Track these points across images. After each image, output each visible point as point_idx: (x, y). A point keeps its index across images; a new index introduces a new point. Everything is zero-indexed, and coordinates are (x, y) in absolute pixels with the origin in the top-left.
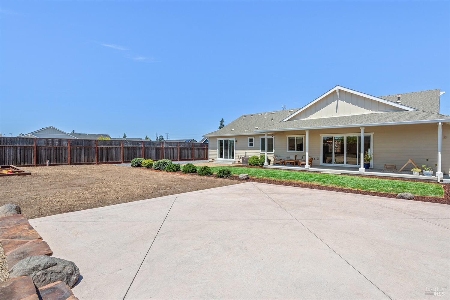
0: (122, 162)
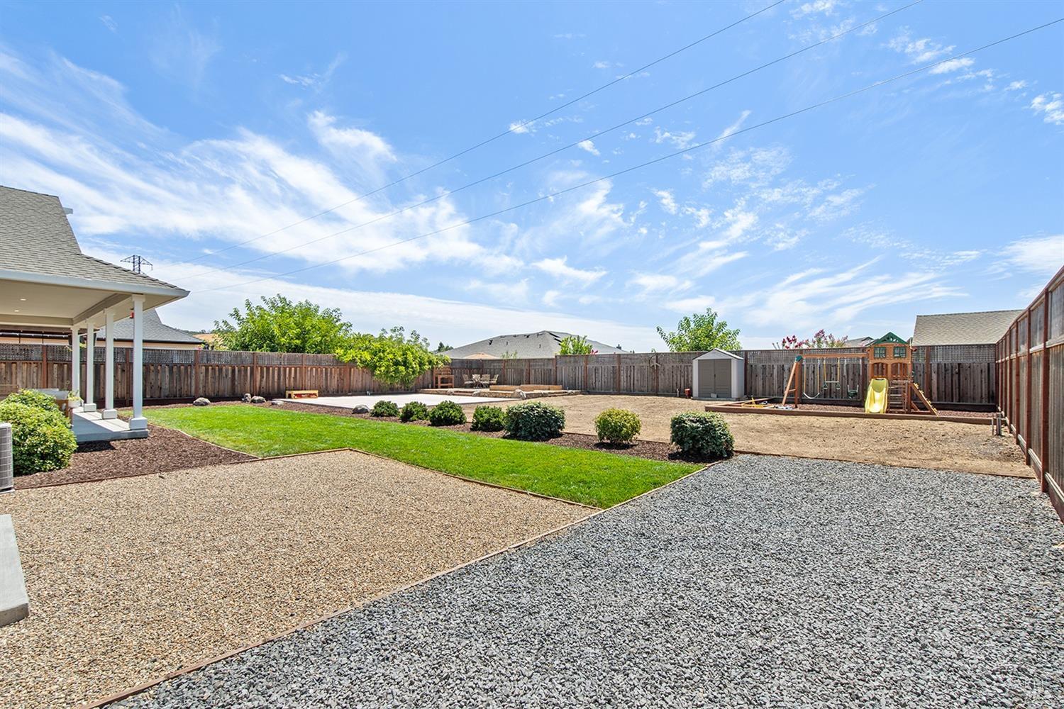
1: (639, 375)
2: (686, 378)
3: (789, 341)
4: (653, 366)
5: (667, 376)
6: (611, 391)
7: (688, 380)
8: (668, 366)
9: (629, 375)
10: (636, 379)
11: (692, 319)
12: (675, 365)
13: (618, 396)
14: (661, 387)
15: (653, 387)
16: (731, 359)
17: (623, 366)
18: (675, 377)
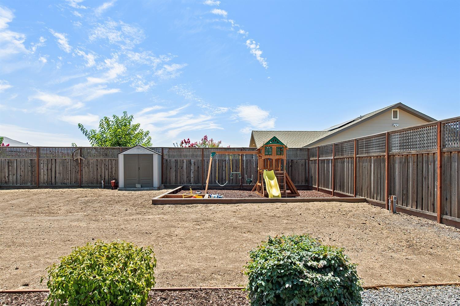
1: (61, 168)
2: (110, 171)
3: (185, 142)
4: (77, 160)
5: (91, 170)
6: (29, 184)
7: (112, 172)
8: (92, 160)
9: (49, 168)
10: (57, 172)
11: (112, 119)
12: (99, 159)
13: (39, 190)
14: (85, 179)
15: (77, 179)
16: (153, 154)
17: (43, 160)
18: (99, 169)
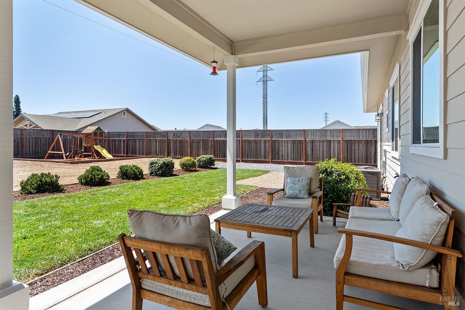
0: (241, 161)
